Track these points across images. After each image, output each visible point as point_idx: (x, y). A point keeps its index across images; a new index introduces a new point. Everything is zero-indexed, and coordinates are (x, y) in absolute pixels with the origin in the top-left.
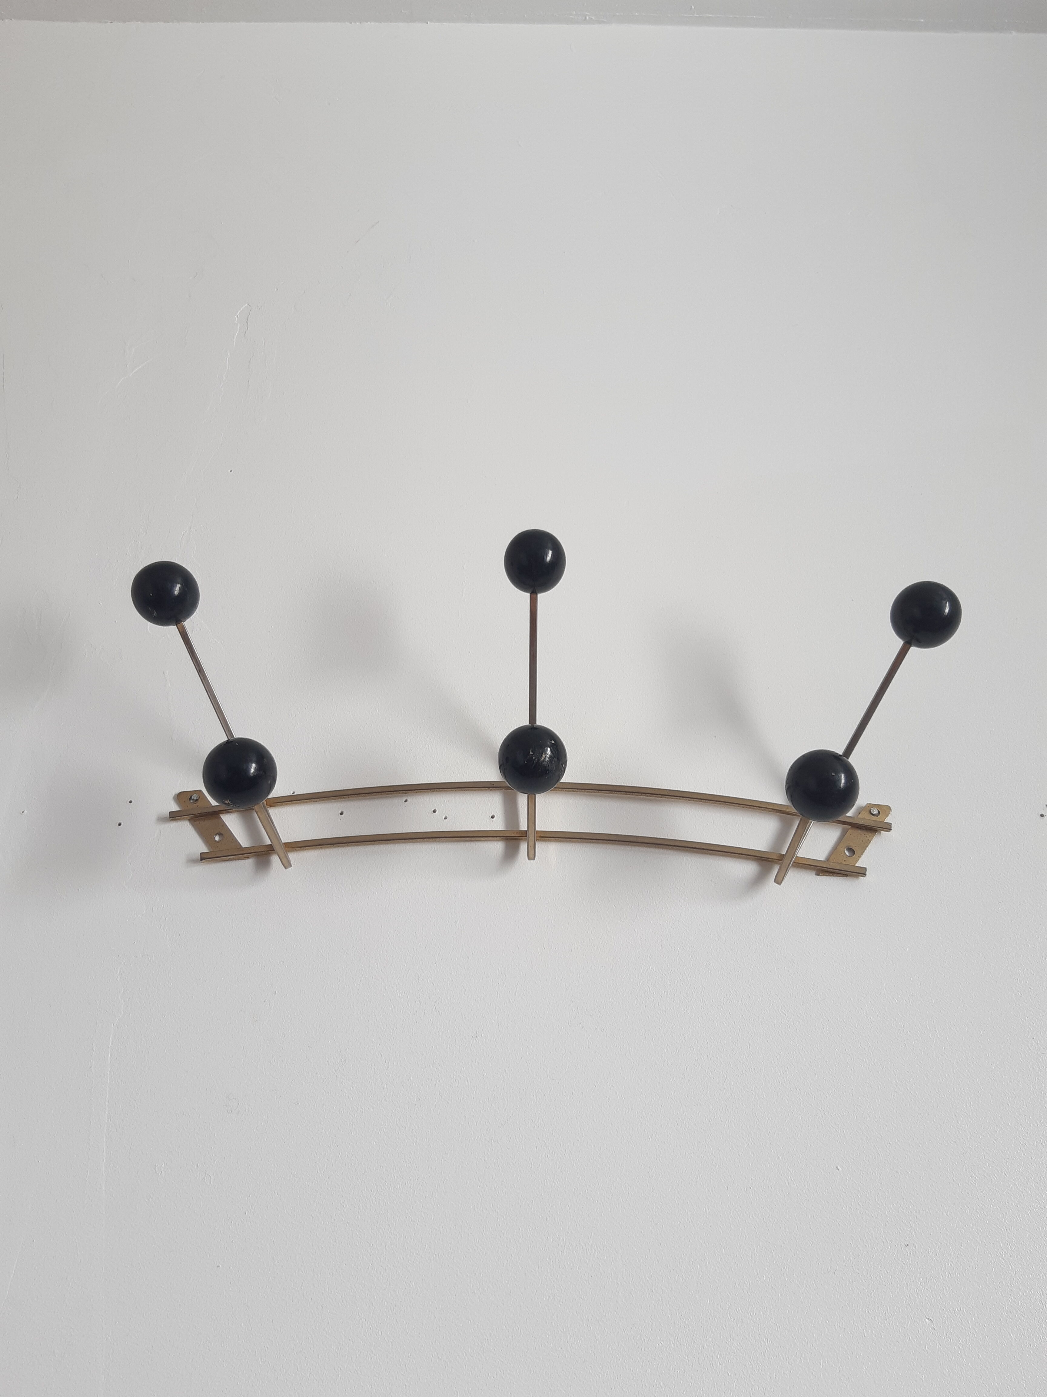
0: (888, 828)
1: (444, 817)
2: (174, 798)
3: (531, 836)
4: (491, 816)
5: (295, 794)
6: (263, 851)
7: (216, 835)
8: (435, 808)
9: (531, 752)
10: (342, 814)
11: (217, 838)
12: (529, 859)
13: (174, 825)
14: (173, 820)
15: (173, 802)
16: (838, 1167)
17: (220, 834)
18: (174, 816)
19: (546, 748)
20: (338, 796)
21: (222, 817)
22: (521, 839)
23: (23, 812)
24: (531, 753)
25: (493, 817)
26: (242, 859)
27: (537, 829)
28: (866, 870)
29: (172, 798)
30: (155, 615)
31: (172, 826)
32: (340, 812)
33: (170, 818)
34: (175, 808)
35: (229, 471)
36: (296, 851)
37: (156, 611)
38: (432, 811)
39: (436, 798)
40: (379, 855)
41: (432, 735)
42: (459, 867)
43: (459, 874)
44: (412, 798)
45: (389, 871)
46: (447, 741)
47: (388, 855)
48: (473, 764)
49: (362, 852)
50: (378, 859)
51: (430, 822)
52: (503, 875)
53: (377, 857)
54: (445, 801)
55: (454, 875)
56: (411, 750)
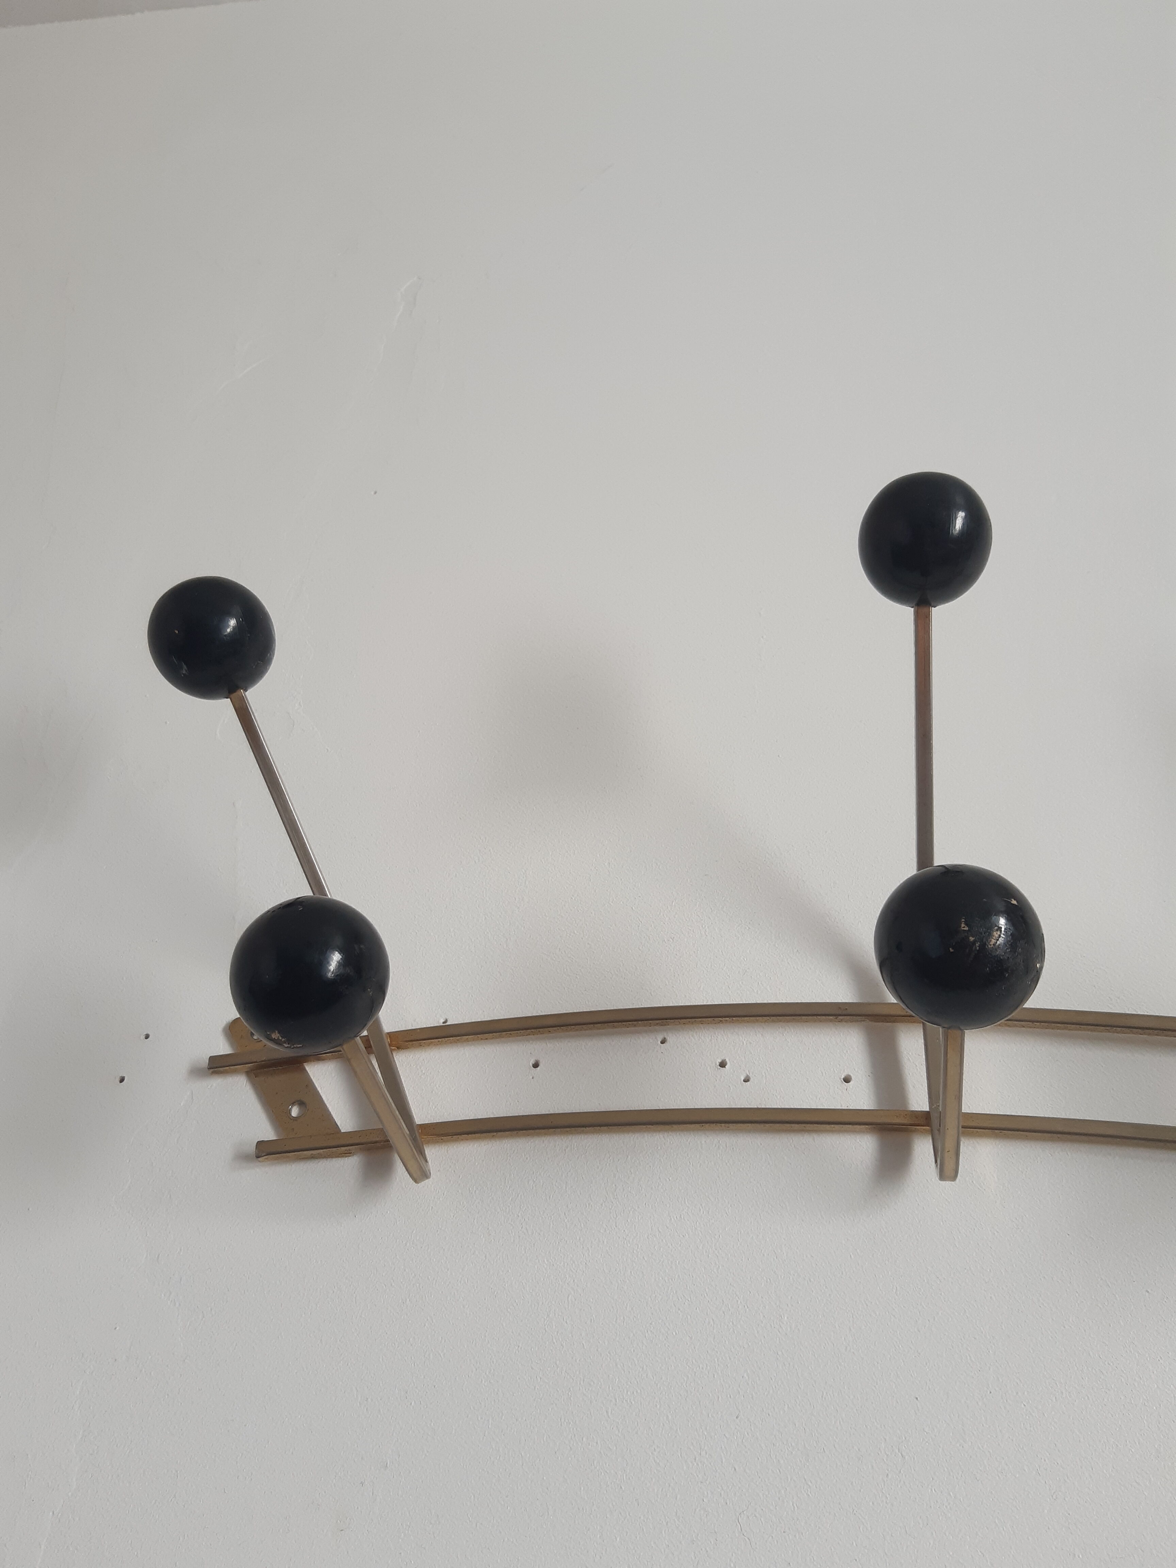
1: (743, 1078)
2: (224, 1028)
3: (951, 1125)
4: (843, 1077)
5: (448, 1023)
6: (376, 1142)
7: (293, 1104)
8: (723, 1058)
9: (963, 925)
10: (536, 1065)
11: (295, 1112)
12: (942, 1176)
13: (217, 1083)
14: (213, 1073)
15: (222, 1037)
17: (301, 1104)
18: (218, 1065)
19: (994, 918)
20: (528, 1029)
21: (307, 1068)
22: (915, 1131)
24: (964, 927)
25: (847, 1080)
26: (338, 1157)
27: (965, 1109)
29: (220, 1029)
30: (184, 672)
31: (214, 1085)
32: (532, 1062)
33: (209, 1068)
34: (223, 1048)
35: (373, 493)
36: (443, 1141)
37: (186, 664)
38: (718, 1064)
39: (725, 1038)
40: (610, 1156)
41: (711, 909)
42: (780, 1189)
43: (780, 1205)
44: (676, 1036)
45: (630, 1192)
46: (741, 921)
47: (629, 1157)
48: (797, 969)
49: (575, 1149)
50: (608, 1164)
51: (715, 1087)
52: (879, 1212)
53: (606, 1159)
54: (745, 1044)
55: (770, 1206)
56: (672, 938)
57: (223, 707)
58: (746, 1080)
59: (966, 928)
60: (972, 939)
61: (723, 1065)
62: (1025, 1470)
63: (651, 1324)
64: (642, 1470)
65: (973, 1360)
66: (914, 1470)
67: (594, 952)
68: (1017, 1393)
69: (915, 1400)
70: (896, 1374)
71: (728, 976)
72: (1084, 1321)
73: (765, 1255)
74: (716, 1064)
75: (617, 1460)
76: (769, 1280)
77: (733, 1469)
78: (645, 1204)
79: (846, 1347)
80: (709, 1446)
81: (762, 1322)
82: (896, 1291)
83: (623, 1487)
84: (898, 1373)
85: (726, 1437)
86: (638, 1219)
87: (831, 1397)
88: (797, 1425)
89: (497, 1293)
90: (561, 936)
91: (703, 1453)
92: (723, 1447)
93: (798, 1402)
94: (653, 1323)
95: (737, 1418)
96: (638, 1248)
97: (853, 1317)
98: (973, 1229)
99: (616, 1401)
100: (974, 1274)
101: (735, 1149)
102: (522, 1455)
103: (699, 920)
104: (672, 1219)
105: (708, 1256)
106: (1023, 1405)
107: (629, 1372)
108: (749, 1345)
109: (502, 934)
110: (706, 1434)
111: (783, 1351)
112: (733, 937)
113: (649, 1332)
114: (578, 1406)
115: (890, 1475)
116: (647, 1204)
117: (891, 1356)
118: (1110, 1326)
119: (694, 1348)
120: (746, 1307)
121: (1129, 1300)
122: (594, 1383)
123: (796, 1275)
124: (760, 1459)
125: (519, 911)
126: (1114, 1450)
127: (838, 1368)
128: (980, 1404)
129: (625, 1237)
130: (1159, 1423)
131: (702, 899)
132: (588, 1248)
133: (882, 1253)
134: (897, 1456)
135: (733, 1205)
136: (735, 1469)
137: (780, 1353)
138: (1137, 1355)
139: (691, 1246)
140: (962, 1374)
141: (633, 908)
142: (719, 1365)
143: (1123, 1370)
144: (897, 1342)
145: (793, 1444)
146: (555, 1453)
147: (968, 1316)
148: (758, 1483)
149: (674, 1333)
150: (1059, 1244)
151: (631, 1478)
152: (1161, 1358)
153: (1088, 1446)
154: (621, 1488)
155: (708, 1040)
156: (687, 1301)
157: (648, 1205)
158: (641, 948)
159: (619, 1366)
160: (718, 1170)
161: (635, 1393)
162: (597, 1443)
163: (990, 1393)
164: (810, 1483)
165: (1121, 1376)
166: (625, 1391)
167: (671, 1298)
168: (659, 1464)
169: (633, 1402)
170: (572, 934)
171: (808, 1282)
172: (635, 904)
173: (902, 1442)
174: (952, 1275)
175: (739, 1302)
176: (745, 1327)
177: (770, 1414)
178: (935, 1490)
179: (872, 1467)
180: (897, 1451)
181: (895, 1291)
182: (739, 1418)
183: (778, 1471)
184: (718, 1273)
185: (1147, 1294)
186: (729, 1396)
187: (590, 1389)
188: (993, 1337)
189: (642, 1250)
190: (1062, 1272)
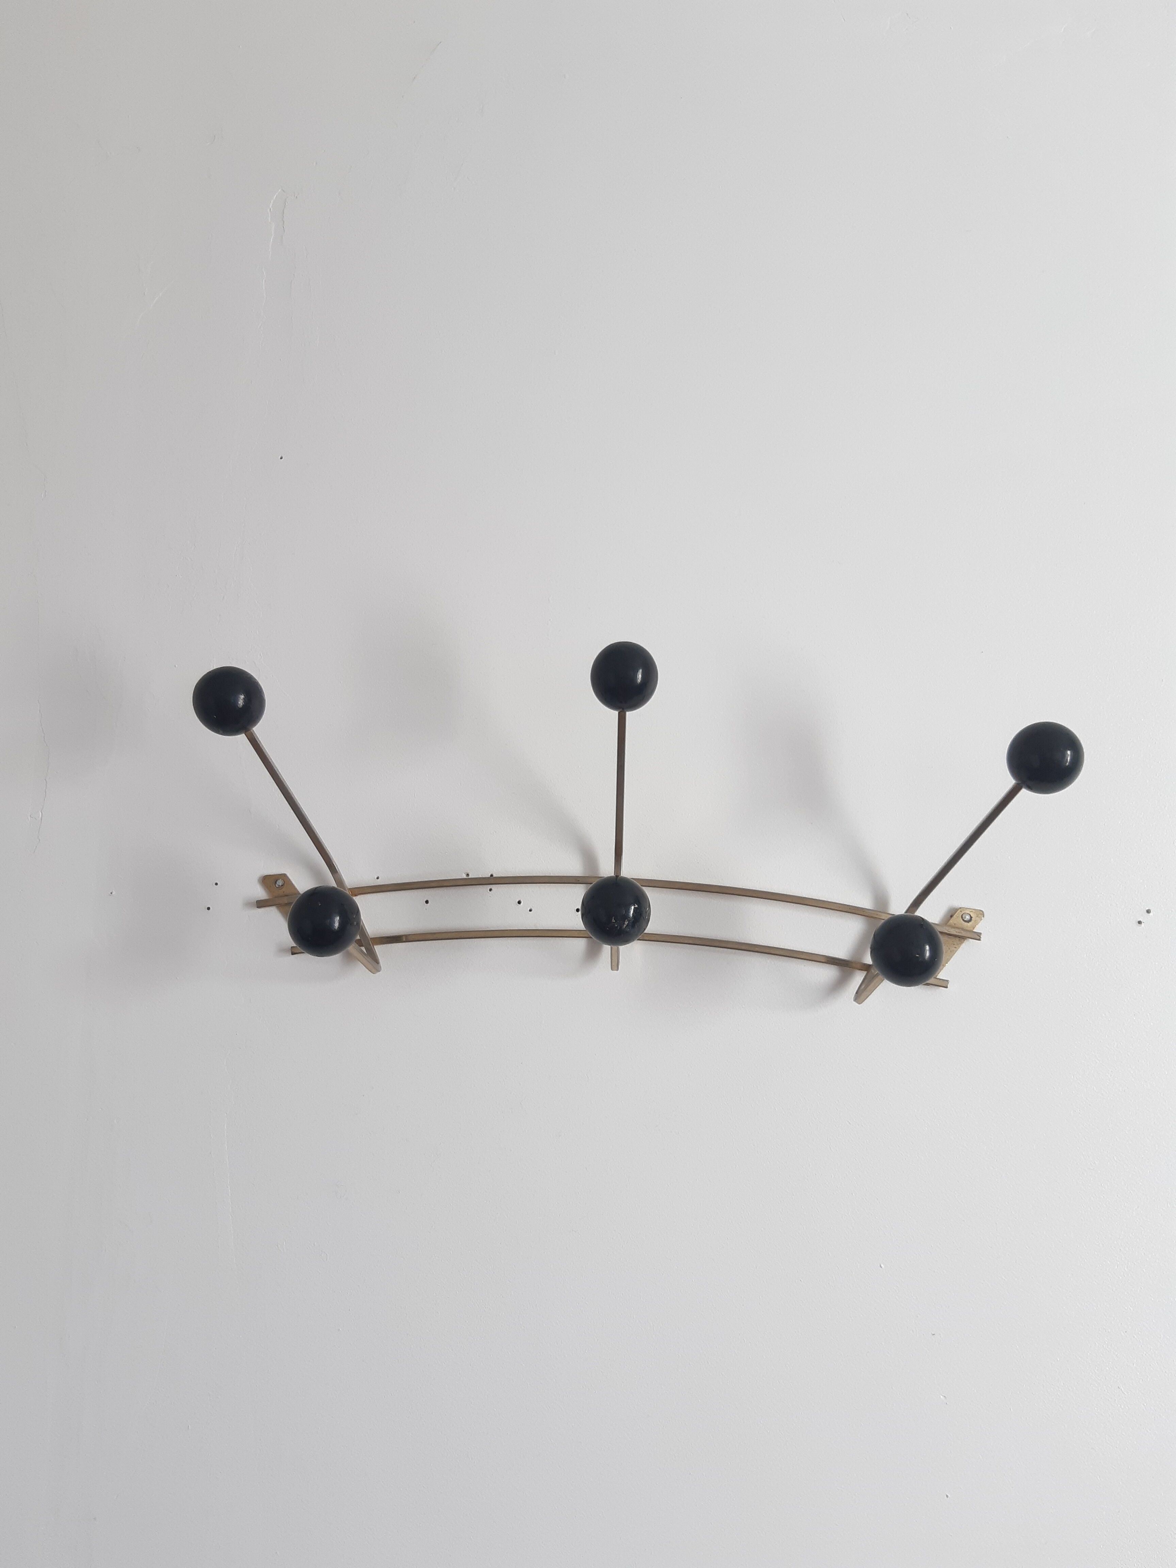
0: (977, 937)
2: (259, 880)
5: (380, 881)
8: (519, 899)
10: (427, 903)
12: (612, 969)
14: (261, 907)
15: (259, 887)
16: (882, 1265)
18: (261, 904)
19: (628, 909)
23: (111, 893)
28: (948, 983)
29: (257, 881)
32: (425, 901)
33: (257, 904)
34: (261, 893)
36: (383, 945)
37: (219, 723)
39: (521, 889)
44: (496, 887)
51: (515, 914)
54: (530, 892)
57: (241, 739)
58: (530, 911)
59: (614, 921)
60: (616, 925)
61: (519, 902)
74: (516, 902)
155: (512, 890)
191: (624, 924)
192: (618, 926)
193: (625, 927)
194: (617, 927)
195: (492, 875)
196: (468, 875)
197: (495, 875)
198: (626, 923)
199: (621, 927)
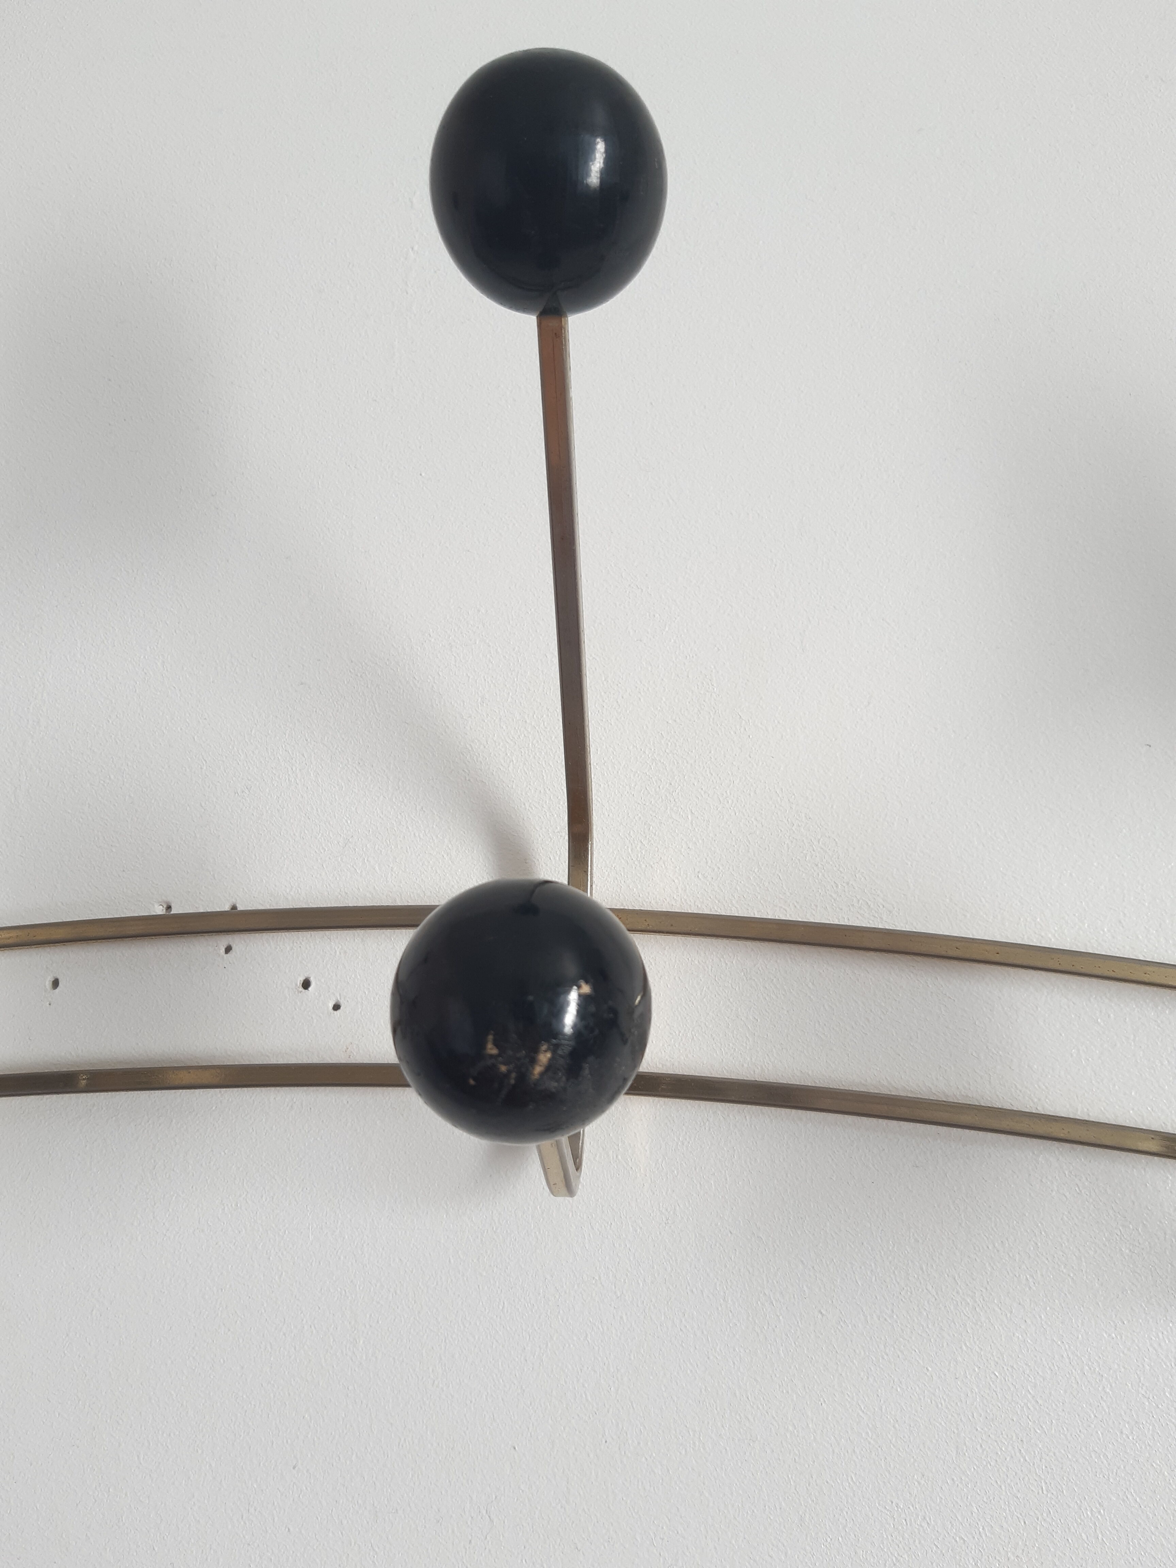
1: (331, 1005)
8: (306, 975)
10: (55, 986)
32: (52, 981)
38: (299, 984)
39: (312, 945)
40: (149, 1119)
41: (307, 740)
42: (367, 1167)
43: (366, 1189)
44: (245, 942)
45: (173, 1170)
46: (348, 760)
47: (174, 1121)
48: (419, 836)
49: (104, 1109)
50: (146, 1131)
51: (293, 1018)
52: (491, 1198)
53: (143, 1124)
54: (338, 953)
55: (353, 1191)
56: (249, 787)
58: (337, 1007)
61: (306, 984)
62: (637, 1540)
63: (193, 1348)
64: (179, 1529)
65: (590, 1399)
66: (503, 1536)
67: (136, 811)
68: (639, 1443)
69: (512, 1449)
70: (492, 1416)
71: (323, 848)
72: (734, 1350)
73: (342, 1258)
74: (296, 985)
75: (150, 1516)
76: (344, 1292)
77: (287, 1529)
78: (192, 1187)
79: (434, 1382)
80: (260, 1502)
81: (332, 1347)
82: (503, 1308)
83: (156, 1549)
84: (495, 1416)
85: (280, 1491)
86: (182, 1207)
87: (409, 1443)
88: (366, 1479)
89: (5, 1303)
90: (91, 784)
91: (252, 1510)
92: (276, 1504)
93: (369, 1450)
94: (197, 1348)
95: (294, 1468)
96: (180, 1248)
97: (445, 1341)
98: (610, 1223)
99: (150, 1444)
100: (603, 1286)
101: (312, 1109)
102: (37, 1508)
103: (288, 758)
104: (226, 1208)
105: (269, 1259)
106: (644, 1459)
107: (166, 1409)
108: (313, 1376)
109: (9, 779)
110: (255, 1486)
111: (356, 1386)
112: (334, 787)
113: (191, 1358)
114: (104, 1449)
115: (473, 1541)
116: (194, 1187)
117: (488, 1393)
118: (767, 1357)
119: (246, 1380)
120: (313, 1327)
121: (796, 1323)
122: (123, 1421)
123: (378, 1285)
124: (319, 1519)
125: (33, 742)
126: (749, 1517)
127: (421, 1408)
128: (591, 1456)
129: (165, 1232)
130: (809, 1485)
131: (295, 724)
132: (118, 1246)
133: (491, 1256)
134: (484, 1518)
135: (305, 1189)
136: (289, 1529)
137: (350, 1388)
138: (795, 1396)
139: (248, 1245)
140: (573, 1418)
141: (196, 738)
142: (275, 1402)
143: (774, 1416)
144: (496, 1375)
145: (360, 1502)
146: (77, 1505)
147: (590, 1342)
148: (315, 1547)
149: (222, 1361)
150: (718, 1245)
151: (165, 1537)
152: (825, 1401)
153: (717, 1511)
154: (154, 1549)
155: (288, 949)
156: (240, 1319)
157: (196, 1188)
158: (203, 804)
159: (153, 1401)
160: (289, 1139)
161: (172, 1435)
162: (126, 1495)
163: (606, 1442)
164: (377, 1549)
165: (771, 1424)
166: (160, 1433)
167: (219, 1315)
168: (199, 1521)
169: (170, 1447)
170: (108, 781)
171: (393, 1294)
172: (198, 732)
173: (492, 1502)
174: (576, 1287)
175: (305, 1320)
176: (310, 1354)
177: (334, 1464)
178: (526, 1561)
179: (453, 1531)
180: (484, 1512)
181: (501, 1308)
182: (297, 1468)
183: (340, 1533)
184: (280, 1281)
185: (820, 1316)
186: (285, 1441)
187: (119, 1428)
188: (617, 1369)
189: (186, 1250)
190: (716, 1284)
191: (533, 1061)
192: (509, 1072)
193: (542, 1074)
194: (507, 1076)
195: (234, 908)
196: (169, 908)
197: (240, 908)
198: (544, 1057)
199: (523, 1077)
